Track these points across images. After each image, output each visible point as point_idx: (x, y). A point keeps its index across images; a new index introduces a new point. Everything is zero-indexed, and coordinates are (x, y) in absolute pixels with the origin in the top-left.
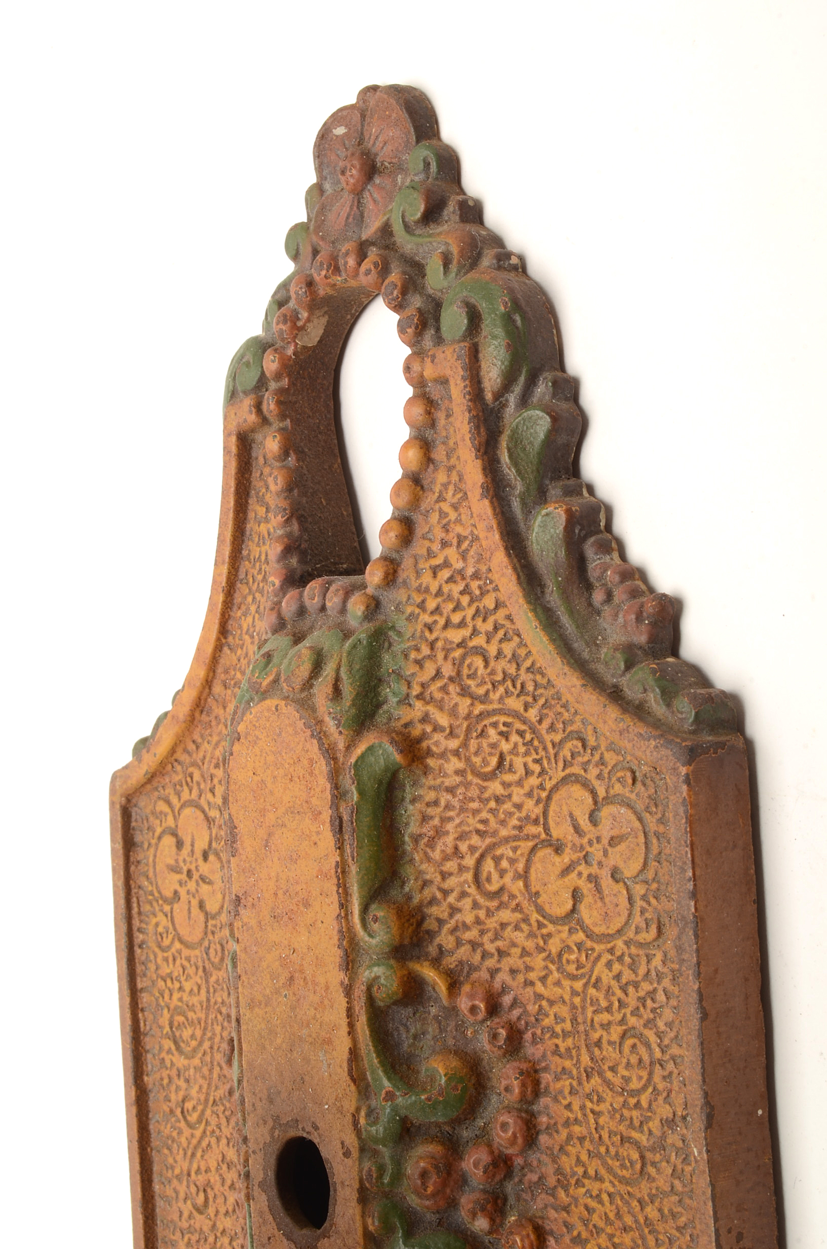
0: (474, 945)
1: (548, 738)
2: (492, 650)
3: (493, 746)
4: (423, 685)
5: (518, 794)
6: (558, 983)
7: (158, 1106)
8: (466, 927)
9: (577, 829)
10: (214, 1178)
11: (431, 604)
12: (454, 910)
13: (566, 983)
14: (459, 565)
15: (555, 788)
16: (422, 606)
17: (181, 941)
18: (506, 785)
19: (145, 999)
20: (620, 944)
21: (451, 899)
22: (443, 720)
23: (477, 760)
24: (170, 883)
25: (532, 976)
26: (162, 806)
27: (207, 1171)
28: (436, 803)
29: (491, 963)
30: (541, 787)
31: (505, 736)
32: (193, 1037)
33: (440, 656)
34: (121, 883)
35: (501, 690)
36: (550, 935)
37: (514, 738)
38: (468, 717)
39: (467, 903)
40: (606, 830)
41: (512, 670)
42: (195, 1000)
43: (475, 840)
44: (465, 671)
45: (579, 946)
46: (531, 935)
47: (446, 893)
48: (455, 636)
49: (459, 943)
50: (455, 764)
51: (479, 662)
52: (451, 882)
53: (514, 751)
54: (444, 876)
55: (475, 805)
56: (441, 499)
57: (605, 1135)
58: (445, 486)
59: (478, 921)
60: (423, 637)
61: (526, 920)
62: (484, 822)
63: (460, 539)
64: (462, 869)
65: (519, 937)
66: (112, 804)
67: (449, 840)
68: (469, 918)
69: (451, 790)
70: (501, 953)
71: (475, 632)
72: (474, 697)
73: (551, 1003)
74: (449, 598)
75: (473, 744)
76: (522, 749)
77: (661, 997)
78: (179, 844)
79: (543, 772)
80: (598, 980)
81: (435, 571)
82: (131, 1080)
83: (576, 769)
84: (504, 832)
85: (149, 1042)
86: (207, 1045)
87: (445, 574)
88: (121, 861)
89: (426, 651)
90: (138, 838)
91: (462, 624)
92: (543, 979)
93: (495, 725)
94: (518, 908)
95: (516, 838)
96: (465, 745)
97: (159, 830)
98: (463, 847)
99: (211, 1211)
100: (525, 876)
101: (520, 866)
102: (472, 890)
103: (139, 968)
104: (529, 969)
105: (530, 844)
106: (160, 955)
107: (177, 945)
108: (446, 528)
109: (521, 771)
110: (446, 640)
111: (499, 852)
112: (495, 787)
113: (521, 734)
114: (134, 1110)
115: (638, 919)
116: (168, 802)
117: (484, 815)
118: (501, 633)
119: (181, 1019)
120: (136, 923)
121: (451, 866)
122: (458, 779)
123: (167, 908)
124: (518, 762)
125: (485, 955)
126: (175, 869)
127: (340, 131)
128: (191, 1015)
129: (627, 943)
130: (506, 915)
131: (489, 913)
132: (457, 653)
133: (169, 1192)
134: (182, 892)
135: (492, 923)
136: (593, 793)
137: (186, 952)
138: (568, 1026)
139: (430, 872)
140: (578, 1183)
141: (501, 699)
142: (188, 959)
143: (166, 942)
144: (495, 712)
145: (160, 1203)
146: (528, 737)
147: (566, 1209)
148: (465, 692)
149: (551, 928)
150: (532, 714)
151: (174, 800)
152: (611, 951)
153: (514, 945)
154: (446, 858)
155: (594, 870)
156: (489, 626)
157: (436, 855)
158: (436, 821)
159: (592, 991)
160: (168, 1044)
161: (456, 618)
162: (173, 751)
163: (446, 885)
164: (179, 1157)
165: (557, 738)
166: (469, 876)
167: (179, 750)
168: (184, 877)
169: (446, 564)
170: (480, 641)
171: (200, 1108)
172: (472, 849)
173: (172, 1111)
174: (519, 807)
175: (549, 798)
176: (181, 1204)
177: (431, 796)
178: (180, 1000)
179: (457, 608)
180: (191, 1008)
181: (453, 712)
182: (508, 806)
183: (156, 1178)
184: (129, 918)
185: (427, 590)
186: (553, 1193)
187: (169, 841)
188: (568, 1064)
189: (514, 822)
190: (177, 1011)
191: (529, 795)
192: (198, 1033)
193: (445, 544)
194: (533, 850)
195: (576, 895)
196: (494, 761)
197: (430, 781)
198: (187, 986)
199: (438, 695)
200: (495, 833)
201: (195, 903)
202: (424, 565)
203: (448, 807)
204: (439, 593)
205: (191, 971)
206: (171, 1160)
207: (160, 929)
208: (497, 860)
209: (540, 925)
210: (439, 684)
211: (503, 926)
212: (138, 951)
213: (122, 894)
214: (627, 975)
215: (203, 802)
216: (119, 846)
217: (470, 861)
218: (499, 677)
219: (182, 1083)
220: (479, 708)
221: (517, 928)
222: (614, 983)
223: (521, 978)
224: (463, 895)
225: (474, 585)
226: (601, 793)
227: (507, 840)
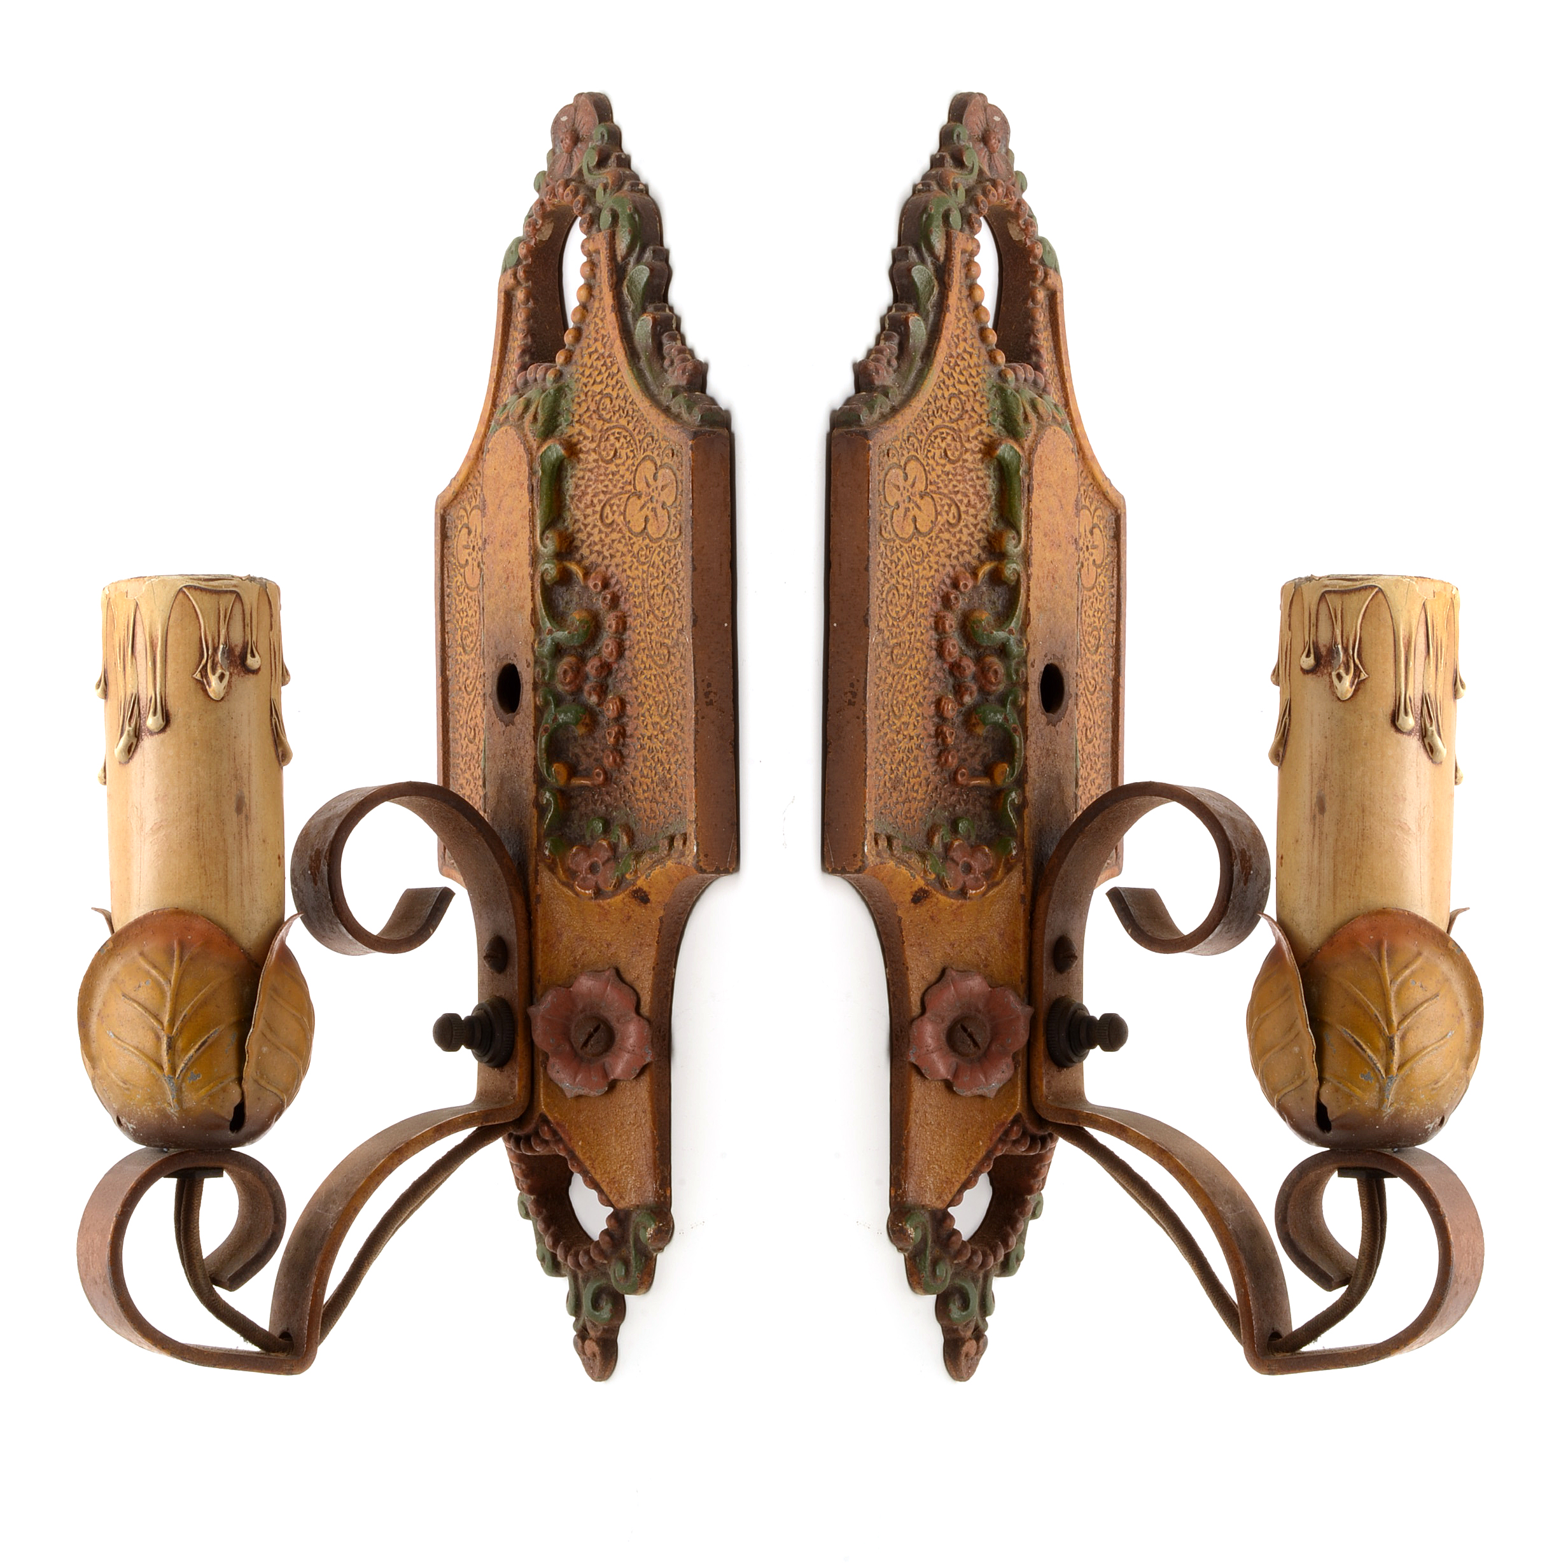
0: (599, 553)
1: (637, 438)
2: (614, 395)
3: (612, 445)
4: (580, 416)
5: (622, 470)
6: (637, 569)
7: (453, 687)
8: (595, 544)
9: (648, 485)
11: (587, 373)
12: (590, 535)
13: (640, 567)
14: (602, 351)
15: (639, 464)
16: (583, 374)
17: (468, 588)
18: (617, 466)
19: (449, 626)
20: (663, 541)
21: (588, 529)
22: (589, 434)
23: (604, 453)
24: (463, 556)
25: (626, 566)
26: (462, 513)
27: (476, 717)
28: (583, 478)
29: (606, 562)
30: (633, 464)
31: (618, 439)
32: (472, 642)
33: (590, 399)
34: (438, 560)
35: (617, 415)
36: (634, 543)
37: (622, 440)
38: (601, 431)
39: (596, 531)
40: (660, 483)
41: (623, 405)
42: (474, 620)
43: (602, 497)
44: (601, 407)
45: (647, 546)
46: (626, 545)
47: (586, 526)
48: (598, 388)
49: (591, 553)
50: (594, 456)
51: (608, 401)
52: (589, 520)
53: (622, 447)
54: (586, 517)
55: (602, 478)
56: (596, 316)
57: (654, 645)
58: (598, 309)
59: (601, 540)
60: (582, 390)
61: (623, 537)
62: (606, 486)
63: (603, 337)
64: (594, 512)
65: (620, 547)
66: (436, 513)
67: (589, 497)
68: (597, 539)
69: (591, 471)
70: (612, 556)
71: (607, 386)
72: (604, 420)
73: (634, 579)
74: (596, 369)
75: (602, 447)
76: (625, 446)
77: (680, 566)
78: (469, 533)
79: (634, 456)
80: (654, 563)
81: (590, 355)
82: (439, 673)
83: (648, 453)
84: (615, 491)
85: (450, 652)
86: (478, 643)
87: (595, 356)
88: (439, 547)
89: (583, 397)
90: (449, 534)
91: (602, 382)
92: (630, 567)
93: (613, 434)
94: (620, 531)
95: (621, 493)
96: (599, 446)
97: (460, 526)
98: (595, 501)
99: (477, 740)
100: (624, 514)
101: (622, 508)
102: (599, 524)
103: (447, 609)
104: (624, 563)
105: (627, 495)
106: (457, 599)
107: (466, 590)
108: (597, 332)
109: (625, 457)
110: (593, 391)
111: (612, 502)
112: (612, 467)
113: (625, 437)
114: (440, 690)
115: (672, 527)
116: (465, 510)
117: (606, 483)
118: (619, 385)
119: (466, 633)
120: (446, 582)
121: (589, 511)
122: (595, 464)
123: (462, 571)
124: (623, 453)
125: (604, 558)
126: (466, 547)
127: (564, 119)
128: (471, 629)
129: (667, 541)
130: (615, 536)
131: (607, 535)
132: (598, 398)
133: (457, 736)
134: (470, 559)
135: (608, 541)
136: (655, 464)
137: (470, 594)
138: (640, 590)
139: (579, 515)
140: (642, 673)
141: (617, 420)
142: (471, 598)
143: (461, 591)
144: (614, 427)
145: (452, 744)
146: (628, 439)
147: (636, 689)
148: (600, 418)
149: (635, 539)
150: (631, 425)
151: (468, 508)
152: (660, 546)
153: (618, 551)
154: (587, 507)
155: (654, 505)
156: (614, 382)
157: (582, 506)
158: (583, 488)
159: (651, 569)
160: (460, 650)
161: (598, 380)
162: (467, 478)
163: (586, 522)
164: (462, 714)
165: (641, 437)
166: (598, 516)
167: (471, 477)
168: (471, 550)
169: (596, 351)
170: (609, 390)
172: (600, 501)
173: (460, 688)
174: (623, 476)
175: (636, 470)
176: (462, 741)
177: (581, 474)
178: (466, 622)
179: (600, 373)
180: (471, 625)
181: (594, 430)
182: (617, 477)
183: (451, 730)
184: (442, 580)
185: (586, 365)
186: (630, 681)
187: (465, 531)
188: (639, 610)
189: (620, 485)
190: (466, 628)
191: (628, 470)
192: (474, 639)
193: (596, 340)
194: (629, 498)
195: (646, 520)
196: (612, 453)
197: (581, 466)
198: (470, 613)
199: (587, 420)
200: (611, 492)
201: (476, 564)
202: (585, 352)
203: (589, 480)
204: (592, 366)
205: (472, 604)
206: (458, 717)
207: (458, 584)
208: (611, 506)
209: (630, 539)
210: (588, 414)
211: (613, 541)
212: (446, 598)
213: (439, 566)
214: (666, 558)
216: (439, 538)
217: (598, 508)
218: (617, 409)
219: (466, 671)
220: (607, 425)
221: (620, 542)
222: (660, 563)
223: (620, 569)
224: (595, 526)
225: (608, 361)
226: (659, 463)
227: (616, 495)
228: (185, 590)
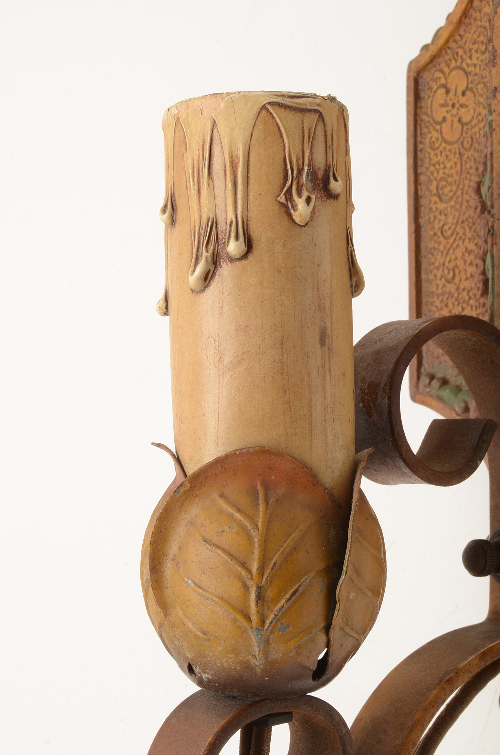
7: (426, 233)
10: (460, 262)
17: (445, 142)
19: (422, 178)
24: (440, 113)
26: (438, 74)
27: (456, 259)
32: (450, 191)
34: (412, 118)
42: (453, 171)
66: (408, 77)
78: (448, 92)
82: (412, 220)
85: (423, 202)
86: (459, 193)
88: (412, 107)
90: (422, 94)
97: (435, 87)
99: (457, 280)
103: (419, 163)
106: (432, 153)
107: (444, 145)
114: (413, 236)
116: (442, 71)
119: (444, 183)
120: (419, 139)
123: (438, 127)
126: (443, 106)
128: (450, 180)
133: (431, 277)
134: (448, 116)
137: (448, 147)
142: (450, 151)
143: (437, 145)
145: (424, 284)
151: (446, 70)
160: (435, 199)
162: (447, 42)
164: (438, 257)
167: (451, 41)
168: (450, 108)
171: (453, 227)
173: (435, 234)
176: (438, 282)
178: (444, 173)
180: (450, 176)
183: (423, 272)
184: (415, 136)
187: (442, 91)
190: (442, 179)
192: (454, 188)
198: (448, 165)
201: (456, 120)
205: (451, 156)
206: (433, 260)
207: (433, 139)
212: (419, 154)
213: (412, 123)
215: (464, 66)
216: (412, 99)
219: (443, 217)
228: (269, 107)
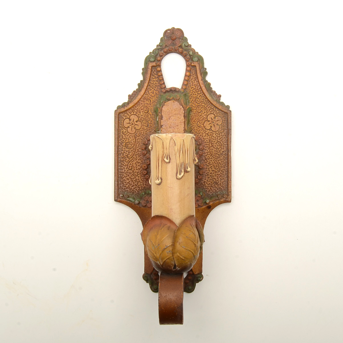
0: (196, 132)
1: (208, 109)
2: (200, 98)
3: (200, 109)
4: (191, 101)
5: (203, 115)
6: (207, 137)
8: (195, 130)
9: (212, 119)
11: (191, 92)
12: (194, 128)
13: (208, 137)
14: (194, 88)
15: (209, 115)
16: (190, 92)
17: (129, 133)
18: (201, 114)
20: (217, 132)
21: (194, 126)
22: (194, 106)
23: (198, 111)
24: (127, 125)
25: (203, 136)
26: (126, 115)
27: (133, 164)
28: (193, 115)
29: (198, 134)
30: (207, 114)
31: (202, 108)
32: (131, 146)
33: (193, 98)
35: (201, 103)
36: (206, 131)
37: (203, 108)
38: (197, 105)
39: (196, 127)
40: (216, 119)
41: (203, 101)
42: (132, 141)
43: (197, 120)
44: (196, 100)
45: (211, 132)
46: (204, 131)
47: (193, 126)
48: (195, 96)
49: (194, 132)
50: (195, 111)
51: (198, 99)
52: (194, 125)
53: (203, 110)
54: (193, 124)
55: (197, 116)
56: (192, 80)
57: (213, 154)
58: (193, 78)
59: (197, 129)
60: (190, 96)
61: (203, 129)
62: (198, 118)
63: (195, 85)
64: (195, 123)
65: (202, 131)
67: (194, 120)
68: (196, 129)
69: (194, 114)
70: (199, 133)
71: (197, 96)
72: (198, 103)
73: (206, 139)
74: (194, 91)
75: (198, 109)
76: (204, 110)
77: (223, 138)
78: (130, 120)
79: (207, 113)
80: (214, 136)
81: (191, 88)
83: (212, 113)
84: (200, 119)
86: (135, 147)
87: (193, 89)
89: (191, 97)
91: (196, 95)
92: (205, 136)
93: (200, 107)
94: (202, 128)
95: (202, 120)
96: (196, 109)
97: (125, 118)
98: (196, 121)
99: (133, 169)
100: (203, 124)
101: (203, 123)
102: (196, 126)
103: (119, 137)
104: (203, 135)
105: (205, 121)
106: (123, 135)
108: (193, 83)
109: (204, 112)
110: (194, 96)
111: (200, 121)
112: (200, 114)
113: (204, 108)
115: (220, 129)
116: (128, 114)
117: (198, 117)
118: (201, 96)
121: (194, 123)
122: (195, 113)
123: (126, 129)
124: (203, 111)
125: (197, 133)
126: (129, 123)
127: (169, 32)
128: (131, 143)
129: (219, 132)
130: (200, 129)
131: (198, 129)
132: (195, 98)
134: (130, 126)
135: (198, 130)
136: (215, 115)
137: (130, 135)
138: (208, 141)
139: (192, 123)
140: (209, 159)
141: (201, 104)
143: (125, 133)
144: (200, 105)
146: (205, 108)
147: (206, 162)
148: (196, 102)
149: (207, 130)
150: (206, 106)
151: (130, 114)
152: (216, 133)
153: (201, 132)
154: (193, 122)
155: (214, 124)
156: (199, 95)
157: (193, 121)
158: (192, 117)
159: (212, 137)
161: (195, 94)
163: (193, 125)
165: (209, 109)
166: (196, 124)
168: (131, 124)
169: (193, 87)
170: (198, 97)
171: (132, 156)
172: (197, 121)
174: (203, 116)
175: (208, 116)
177: (192, 114)
178: (128, 141)
179: (195, 93)
181: (195, 105)
182: (202, 116)
185: (190, 90)
186: (204, 160)
187: (128, 119)
188: (208, 146)
189: (202, 118)
190: (127, 143)
191: (205, 115)
192: (133, 145)
193: (192, 85)
194: (205, 122)
195: (211, 127)
196: (200, 111)
197: (192, 113)
198: (130, 139)
199: (193, 103)
200: (199, 119)
201: (133, 128)
202: (190, 87)
203: (194, 116)
204: (192, 91)
205: (131, 137)
208: (200, 122)
209: (205, 130)
210: (193, 101)
211: (200, 130)
212: (118, 135)
214: (218, 135)
217: (196, 122)
218: (201, 101)
219: (127, 153)
220: (198, 105)
221: (202, 130)
222: (216, 137)
223: (201, 136)
224: (195, 126)
225: (197, 90)
226: (216, 115)
227: (201, 120)
